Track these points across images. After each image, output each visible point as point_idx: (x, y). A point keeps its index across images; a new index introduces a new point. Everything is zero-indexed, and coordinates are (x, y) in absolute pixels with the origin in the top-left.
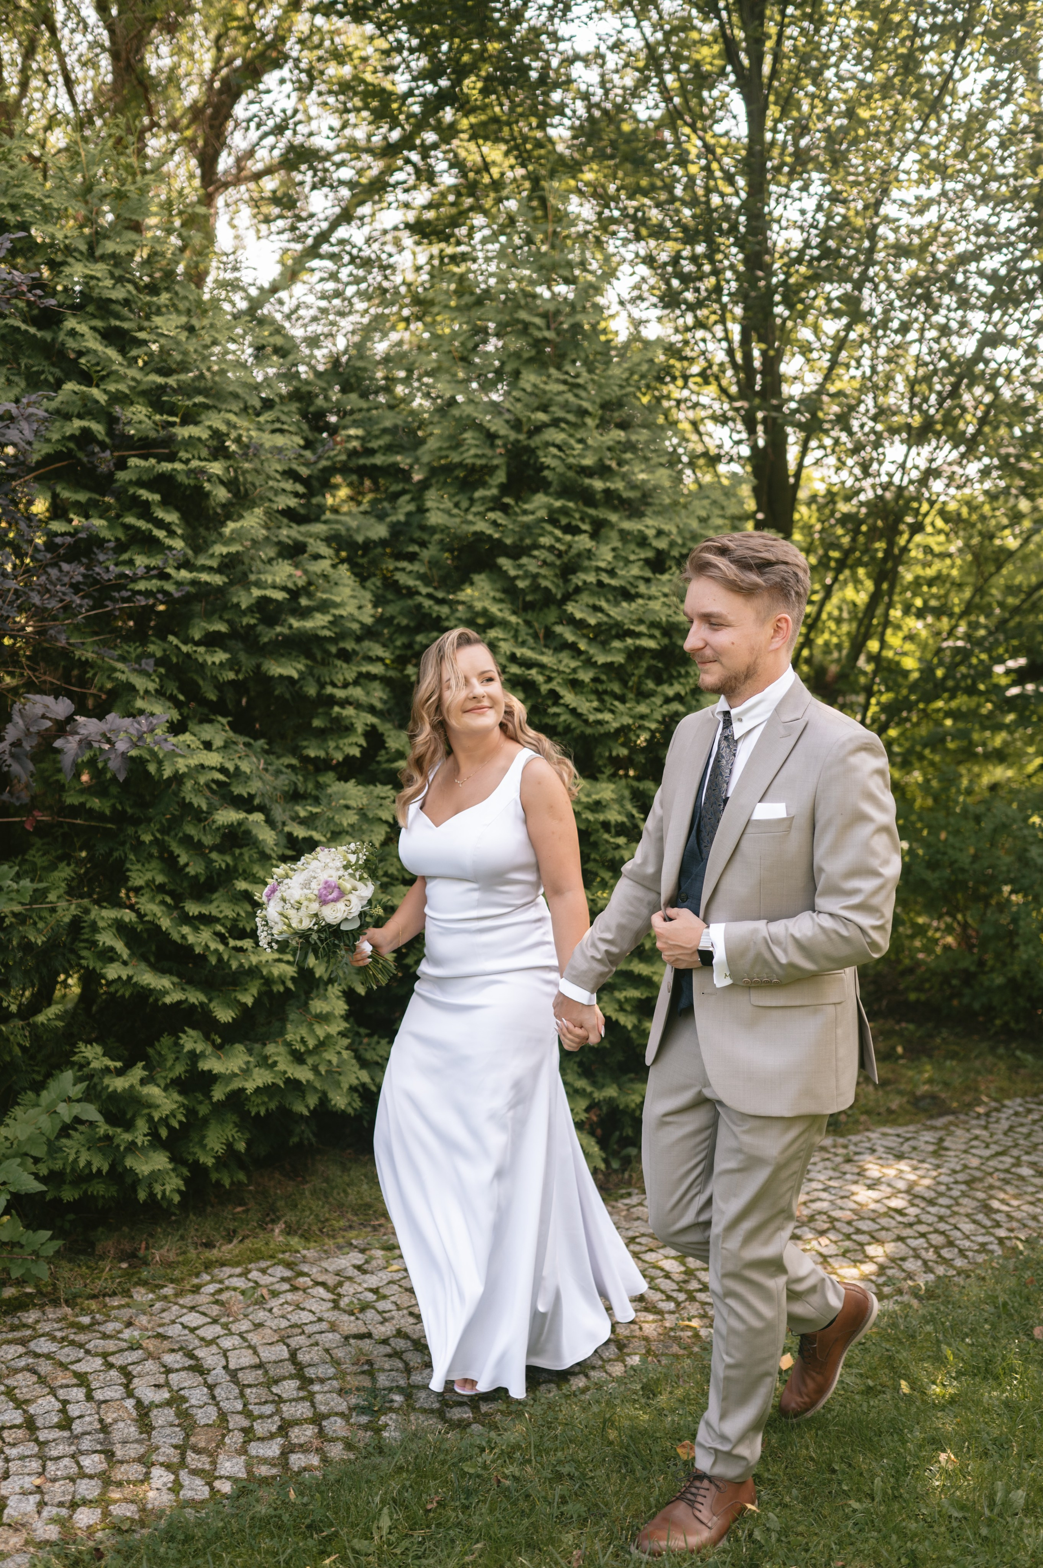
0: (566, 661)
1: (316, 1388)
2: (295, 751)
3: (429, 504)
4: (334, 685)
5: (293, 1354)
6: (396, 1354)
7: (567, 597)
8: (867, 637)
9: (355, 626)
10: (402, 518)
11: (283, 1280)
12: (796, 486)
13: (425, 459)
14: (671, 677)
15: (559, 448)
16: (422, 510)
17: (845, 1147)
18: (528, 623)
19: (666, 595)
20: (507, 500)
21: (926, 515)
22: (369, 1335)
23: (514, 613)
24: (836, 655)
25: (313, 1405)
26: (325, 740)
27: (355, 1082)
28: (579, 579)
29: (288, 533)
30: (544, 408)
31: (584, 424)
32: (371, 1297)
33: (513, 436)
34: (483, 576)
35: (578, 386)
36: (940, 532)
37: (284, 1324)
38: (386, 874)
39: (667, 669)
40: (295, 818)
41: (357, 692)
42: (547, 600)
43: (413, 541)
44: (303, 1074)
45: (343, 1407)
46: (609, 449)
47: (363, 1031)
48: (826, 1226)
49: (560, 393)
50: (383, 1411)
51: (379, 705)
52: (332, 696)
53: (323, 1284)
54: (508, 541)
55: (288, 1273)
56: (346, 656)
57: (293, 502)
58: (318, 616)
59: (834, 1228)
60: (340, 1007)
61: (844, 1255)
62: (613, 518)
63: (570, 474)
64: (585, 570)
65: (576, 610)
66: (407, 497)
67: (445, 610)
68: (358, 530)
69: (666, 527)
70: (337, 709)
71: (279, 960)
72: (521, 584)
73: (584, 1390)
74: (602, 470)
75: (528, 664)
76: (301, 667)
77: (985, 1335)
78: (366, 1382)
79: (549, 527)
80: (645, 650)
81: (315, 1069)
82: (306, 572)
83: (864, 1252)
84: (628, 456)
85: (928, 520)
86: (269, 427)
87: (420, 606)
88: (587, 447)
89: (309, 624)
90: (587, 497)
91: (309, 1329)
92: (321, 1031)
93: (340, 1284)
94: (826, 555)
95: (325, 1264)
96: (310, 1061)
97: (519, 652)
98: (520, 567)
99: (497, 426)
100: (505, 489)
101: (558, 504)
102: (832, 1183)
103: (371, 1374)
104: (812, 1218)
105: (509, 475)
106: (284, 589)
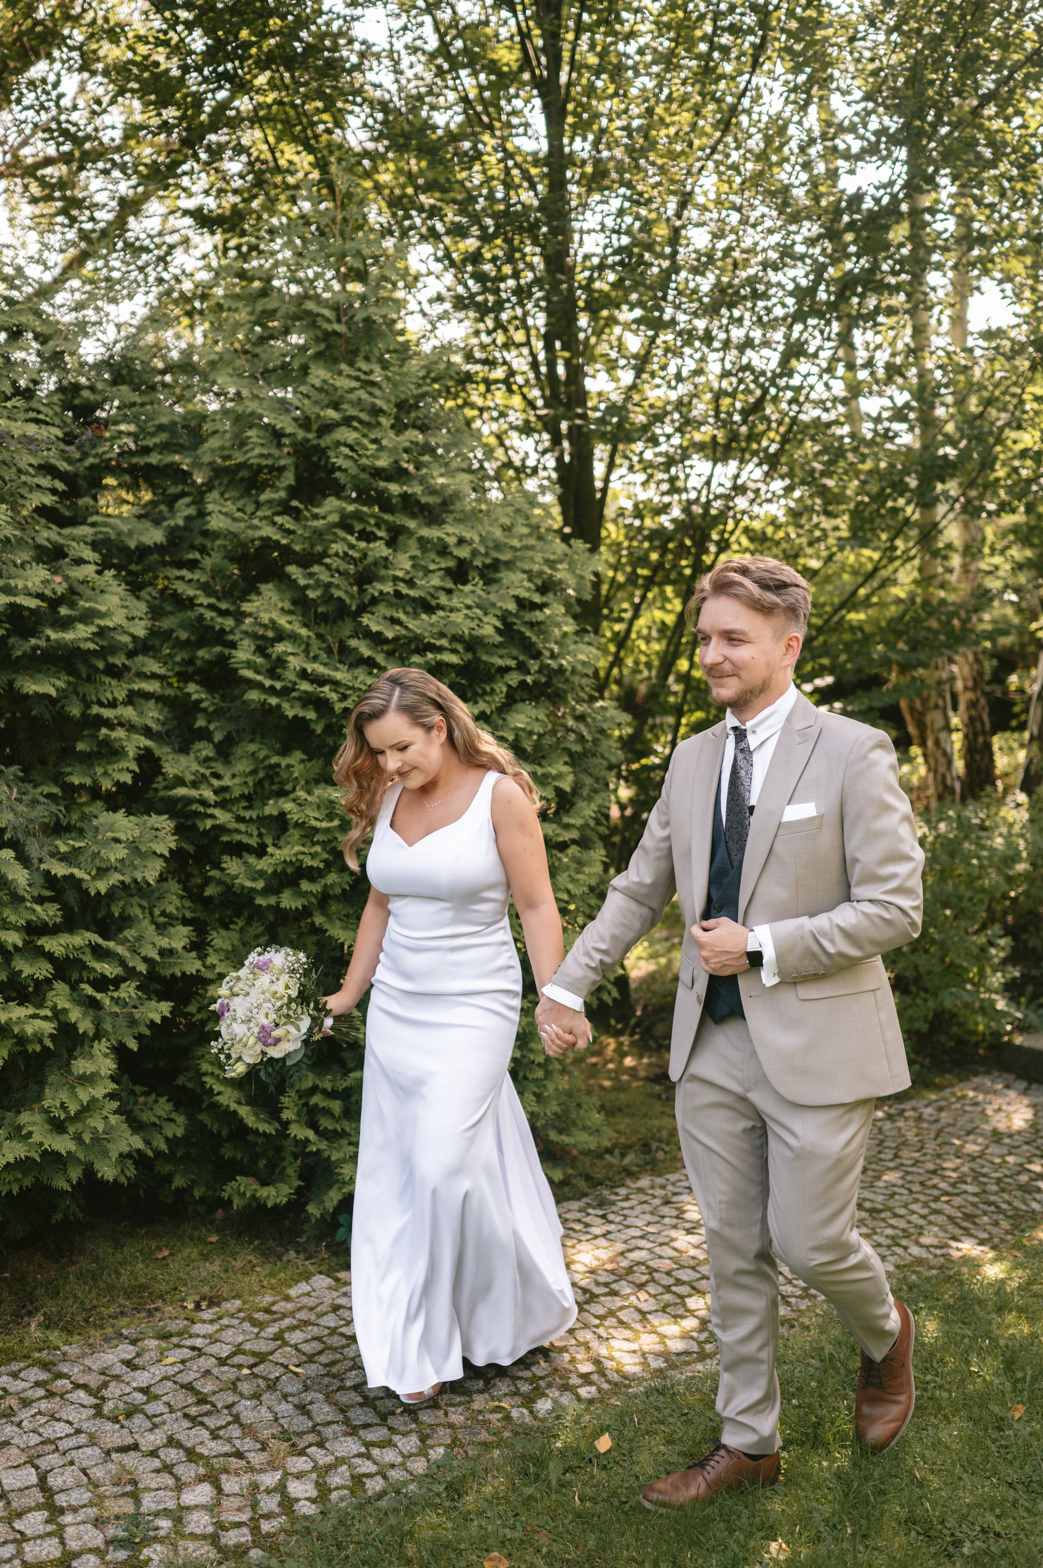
0: (362, 677)
1: (68, 1518)
2: (58, 779)
3: (210, 507)
4: (101, 704)
5: (43, 1479)
6: (168, 1468)
7: (363, 609)
8: (676, 655)
9: (126, 639)
10: (181, 522)
11: (38, 1384)
12: (602, 502)
13: (206, 459)
14: (476, 694)
15: (352, 449)
16: (202, 514)
17: (663, 1187)
18: (320, 636)
19: (469, 607)
20: (295, 503)
21: (732, 533)
22: (135, 1447)
23: (305, 625)
24: (646, 673)
25: (63, 1543)
26: (91, 766)
27: (126, 1150)
28: (375, 589)
29: (48, 534)
30: (336, 406)
31: (379, 424)
32: (139, 1397)
33: (301, 434)
34: (270, 586)
35: (373, 384)
36: (746, 550)
37: (35, 1439)
38: (163, 914)
39: (471, 686)
40: (56, 855)
41: (128, 712)
42: (342, 611)
43: (192, 547)
44: (63, 1144)
45: (98, 1540)
46: (406, 451)
47: (138, 1089)
48: (645, 1278)
49: (352, 390)
50: (148, 1541)
51: (154, 727)
52: (98, 717)
53: (85, 1387)
54: (297, 548)
55: (43, 1376)
56: (116, 672)
57: (48, 500)
58: (80, 626)
59: (653, 1280)
60: (107, 1065)
61: (663, 1310)
62: (412, 524)
63: (363, 476)
64: (382, 579)
65: (372, 622)
66: (187, 500)
67: (229, 622)
68: (130, 533)
69: (468, 535)
70: (104, 731)
71: (34, 1016)
72: (312, 594)
73: (380, 1496)
74: (398, 474)
75: (320, 681)
76: (60, 684)
77: (812, 1393)
78: (127, 1506)
79: (341, 533)
80: (447, 665)
81: (78, 1138)
82: (67, 578)
83: (684, 1305)
84: (426, 458)
85: (733, 539)
86: (23, 416)
87: (201, 617)
88: (381, 448)
89: (69, 636)
90: (385, 502)
91: (63, 1445)
92: (84, 1094)
93: (105, 1385)
94: (634, 572)
95: (88, 1362)
96: (71, 1129)
97: (309, 668)
98: (311, 575)
99: (285, 424)
100: (293, 492)
101: (351, 508)
102: (650, 1229)
103: (135, 1497)
104: (630, 1270)
105: (298, 477)
106: (40, 596)
